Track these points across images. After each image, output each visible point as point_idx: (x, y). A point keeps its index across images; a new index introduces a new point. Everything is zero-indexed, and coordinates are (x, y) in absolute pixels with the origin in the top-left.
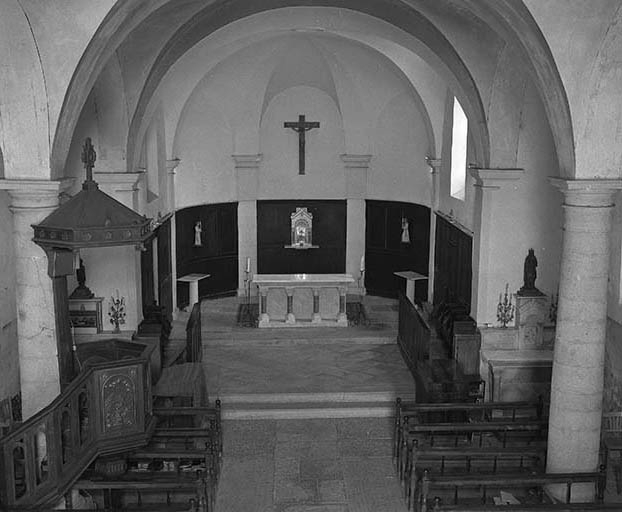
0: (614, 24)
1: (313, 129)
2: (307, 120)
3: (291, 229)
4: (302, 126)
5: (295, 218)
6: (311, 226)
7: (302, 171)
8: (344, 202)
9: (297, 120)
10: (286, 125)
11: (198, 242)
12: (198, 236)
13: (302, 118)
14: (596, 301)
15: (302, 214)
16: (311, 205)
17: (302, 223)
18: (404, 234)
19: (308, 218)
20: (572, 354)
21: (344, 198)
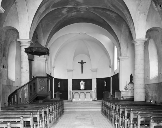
0: (141, 2)
1: (84, 64)
2: (83, 61)
3: (80, 85)
4: (82, 63)
5: (81, 83)
6: (84, 85)
7: (82, 73)
8: (92, 79)
9: (81, 61)
10: (79, 63)
11: (59, 87)
12: (59, 85)
13: (82, 61)
14: (142, 65)
15: (82, 82)
16: (84, 80)
17: (82, 84)
18: (105, 85)
19: (84, 83)
20: (138, 76)
21: (91, 78)
